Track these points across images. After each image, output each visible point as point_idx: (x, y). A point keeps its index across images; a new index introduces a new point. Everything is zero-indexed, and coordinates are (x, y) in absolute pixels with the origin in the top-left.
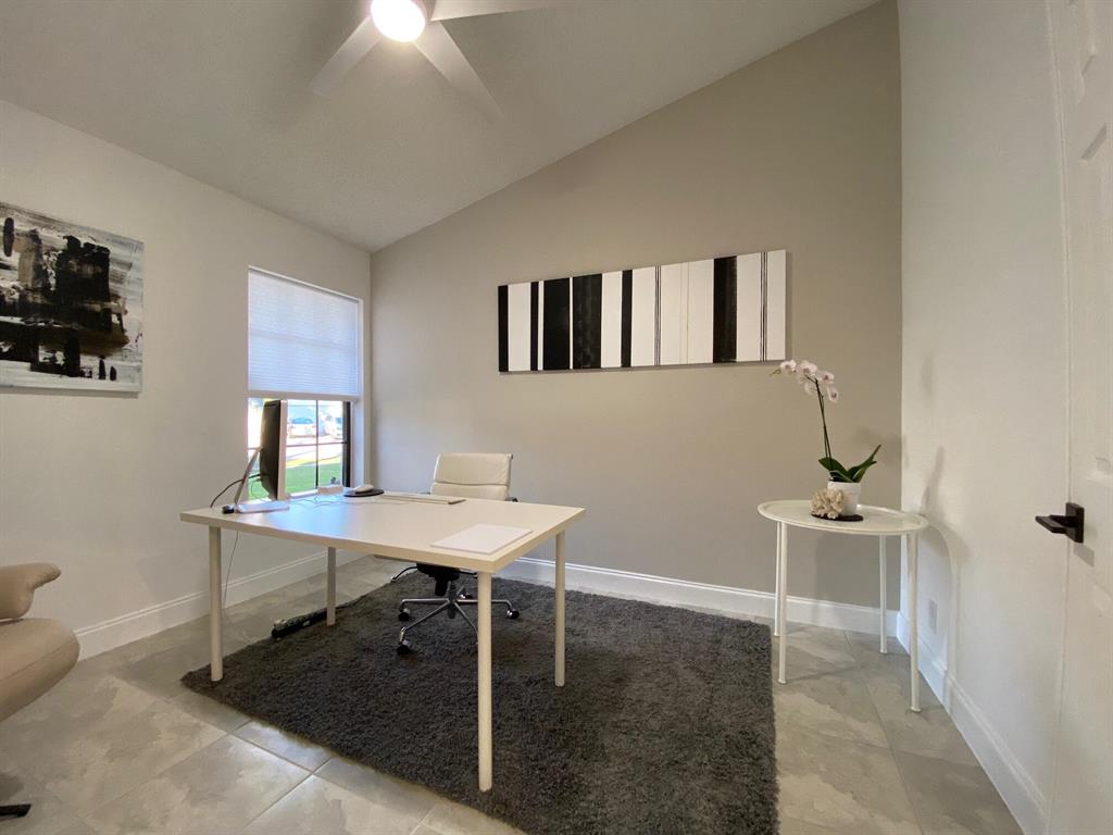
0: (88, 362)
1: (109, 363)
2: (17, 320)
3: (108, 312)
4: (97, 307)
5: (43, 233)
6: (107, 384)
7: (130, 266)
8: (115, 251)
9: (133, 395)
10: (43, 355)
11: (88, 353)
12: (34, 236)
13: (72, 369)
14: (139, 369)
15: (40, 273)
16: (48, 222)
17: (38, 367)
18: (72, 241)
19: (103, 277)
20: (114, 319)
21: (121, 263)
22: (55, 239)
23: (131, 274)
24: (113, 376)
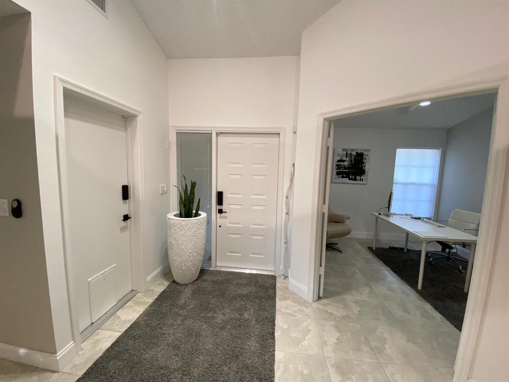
0: (358, 178)
1: (361, 178)
2: (347, 170)
3: (362, 167)
4: (360, 166)
5: (352, 153)
6: (361, 182)
7: (367, 155)
8: (365, 153)
9: (366, 184)
10: (351, 177)
11: (358, 176)
12: (351, 154)
13: (355, 179)
14: (367, 179)
15: (351, 161)
16: (353, 150)
17: (350, 179)
18: (357, 153)
19: (362, 159)
20: (363, 168)
21: (365, 155)
22: (354, 153)
23: (367, 157)
24: (362, 181)
